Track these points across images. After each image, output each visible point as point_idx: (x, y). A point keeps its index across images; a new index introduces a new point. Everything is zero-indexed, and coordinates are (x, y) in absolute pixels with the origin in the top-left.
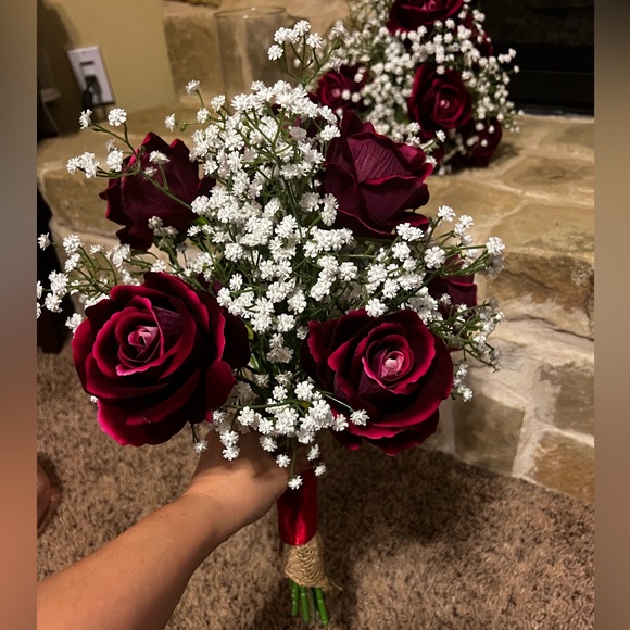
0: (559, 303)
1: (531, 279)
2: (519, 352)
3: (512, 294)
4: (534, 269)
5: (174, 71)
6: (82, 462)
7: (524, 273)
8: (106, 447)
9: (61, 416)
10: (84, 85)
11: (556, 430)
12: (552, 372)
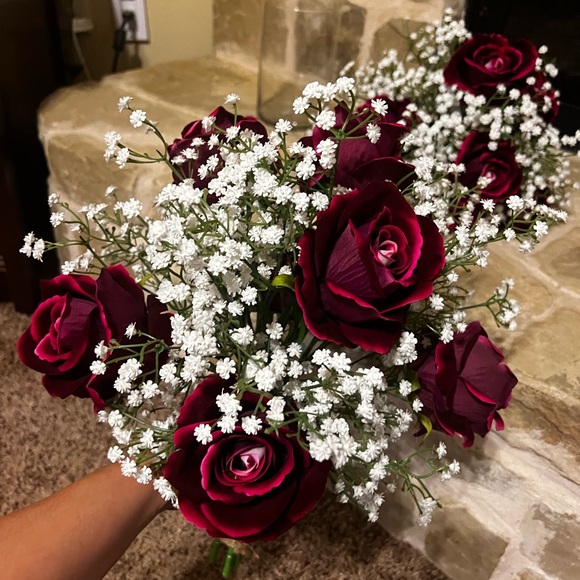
0: (572, 451)
1: (545, 417)
2: (515, 482)
3: (520, 423)
4: (552, 410)
5: (216, 24)
6: (23, 464)
7: (538, 410)
8: (53, 450)
9: (15, 397)
10: (120, 19)
11: (541, 572)
12: (548, 516)
